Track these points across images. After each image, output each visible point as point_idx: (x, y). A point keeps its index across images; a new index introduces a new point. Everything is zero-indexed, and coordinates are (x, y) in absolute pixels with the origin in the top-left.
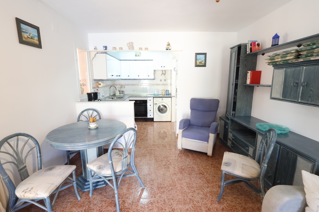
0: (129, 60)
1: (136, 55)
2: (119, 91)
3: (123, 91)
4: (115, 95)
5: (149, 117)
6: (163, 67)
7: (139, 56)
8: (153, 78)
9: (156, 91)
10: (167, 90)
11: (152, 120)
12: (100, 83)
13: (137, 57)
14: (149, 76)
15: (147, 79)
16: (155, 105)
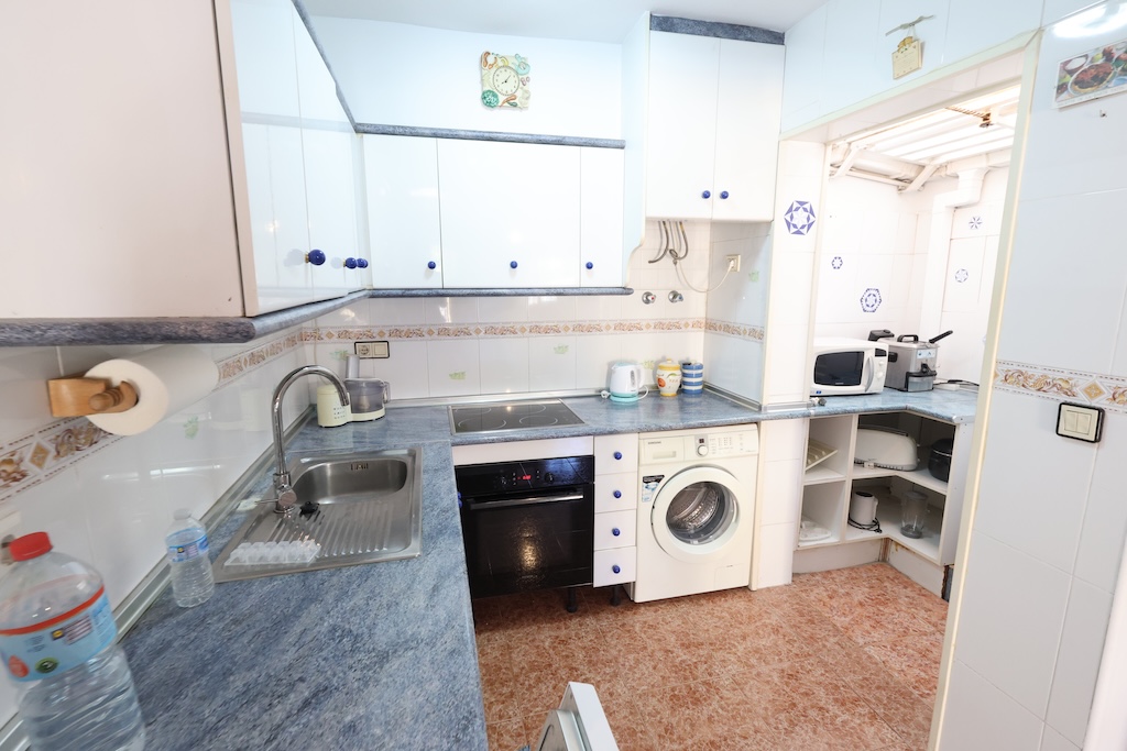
1: (489, 100)
3: (375, 387)
4: (316, 424)
6: (715, 194)
7: (511, 102)
9: (627, 369)
10: (686, 365)
13: (496, 111)
14: (589, 266)
15: (581, 291)
16: (652, 485)
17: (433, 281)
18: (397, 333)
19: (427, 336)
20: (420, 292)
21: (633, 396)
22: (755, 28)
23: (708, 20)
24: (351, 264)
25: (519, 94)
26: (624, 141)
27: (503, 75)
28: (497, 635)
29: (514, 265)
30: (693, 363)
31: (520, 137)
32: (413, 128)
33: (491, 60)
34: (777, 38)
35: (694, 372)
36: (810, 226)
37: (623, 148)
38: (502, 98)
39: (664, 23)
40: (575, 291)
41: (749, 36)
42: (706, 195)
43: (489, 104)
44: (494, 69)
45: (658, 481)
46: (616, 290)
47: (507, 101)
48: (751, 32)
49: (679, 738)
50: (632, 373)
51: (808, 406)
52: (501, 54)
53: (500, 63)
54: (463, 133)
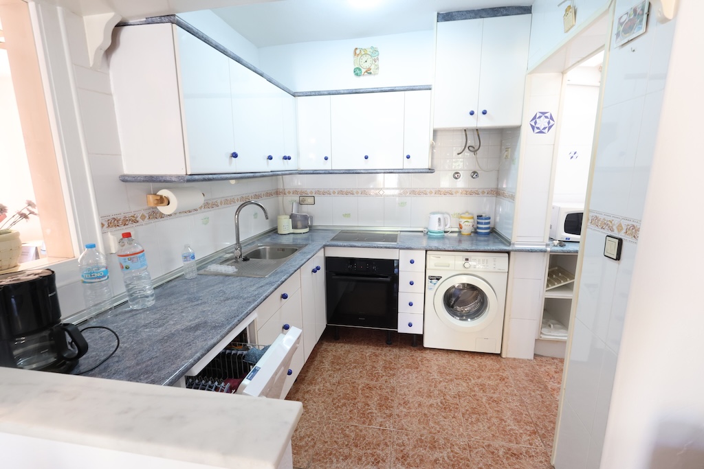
0: (330, 93)
1: (357, 72)
2: (292, 216)
3: (305, 218)
4: (277, 232)
5: (402, 328)
6: (478, 112)
7: (368, 72)
8: (426, 165)
9: (437, 217)
10: (479, 217)
11: (415, 341)
12: (164, 193)
13: (362, 78)
14: (408, 157)
15: (403, 171)
16: (434, 281)
17: (327, 166)
18: (318, 192)
19: (332, 194)
20: (321, 172)
21: (439, 232)
22: (509, 7)
23: (476, 9)
24: (285, 158)
25: (373, 67)
26: (430, 85)
27: (365, 58)
28: (346, 346)
29: (366, 158)
30: (484, 215)
31: (371, 90)
32: (319, 92)
33: (358, 52)
34: (527, 10)
35: (484, 221)
36: (550, 128)
37: (430, 89)
38: (363, 71)
39: (446, 17)
40: (400, 171)
41: (505, 13)
42: (472, 113)
43: (357, 74)
44: (360, 56)
45: (438, 279)
46: (424, 171)
47: (366, 72)
48: (506, 10)
49: (409, 407)
50: (439, 219)
51: (547, 245)
52: (363, 48)
53: (363, 53)
54: (342, 92)
